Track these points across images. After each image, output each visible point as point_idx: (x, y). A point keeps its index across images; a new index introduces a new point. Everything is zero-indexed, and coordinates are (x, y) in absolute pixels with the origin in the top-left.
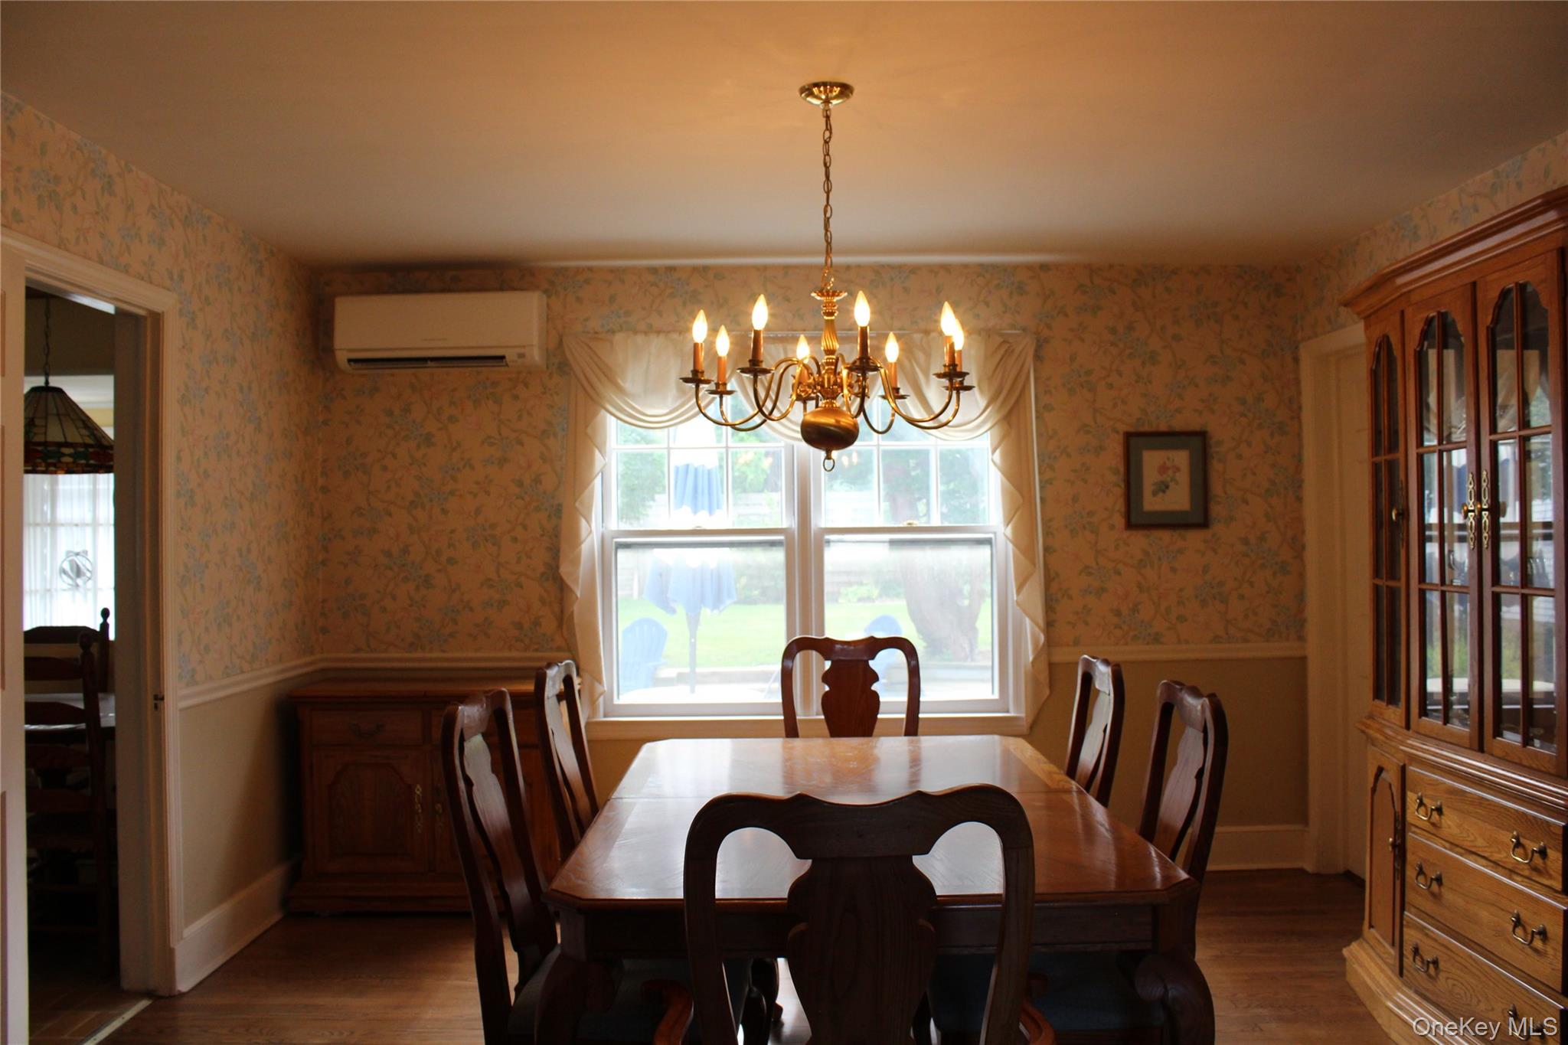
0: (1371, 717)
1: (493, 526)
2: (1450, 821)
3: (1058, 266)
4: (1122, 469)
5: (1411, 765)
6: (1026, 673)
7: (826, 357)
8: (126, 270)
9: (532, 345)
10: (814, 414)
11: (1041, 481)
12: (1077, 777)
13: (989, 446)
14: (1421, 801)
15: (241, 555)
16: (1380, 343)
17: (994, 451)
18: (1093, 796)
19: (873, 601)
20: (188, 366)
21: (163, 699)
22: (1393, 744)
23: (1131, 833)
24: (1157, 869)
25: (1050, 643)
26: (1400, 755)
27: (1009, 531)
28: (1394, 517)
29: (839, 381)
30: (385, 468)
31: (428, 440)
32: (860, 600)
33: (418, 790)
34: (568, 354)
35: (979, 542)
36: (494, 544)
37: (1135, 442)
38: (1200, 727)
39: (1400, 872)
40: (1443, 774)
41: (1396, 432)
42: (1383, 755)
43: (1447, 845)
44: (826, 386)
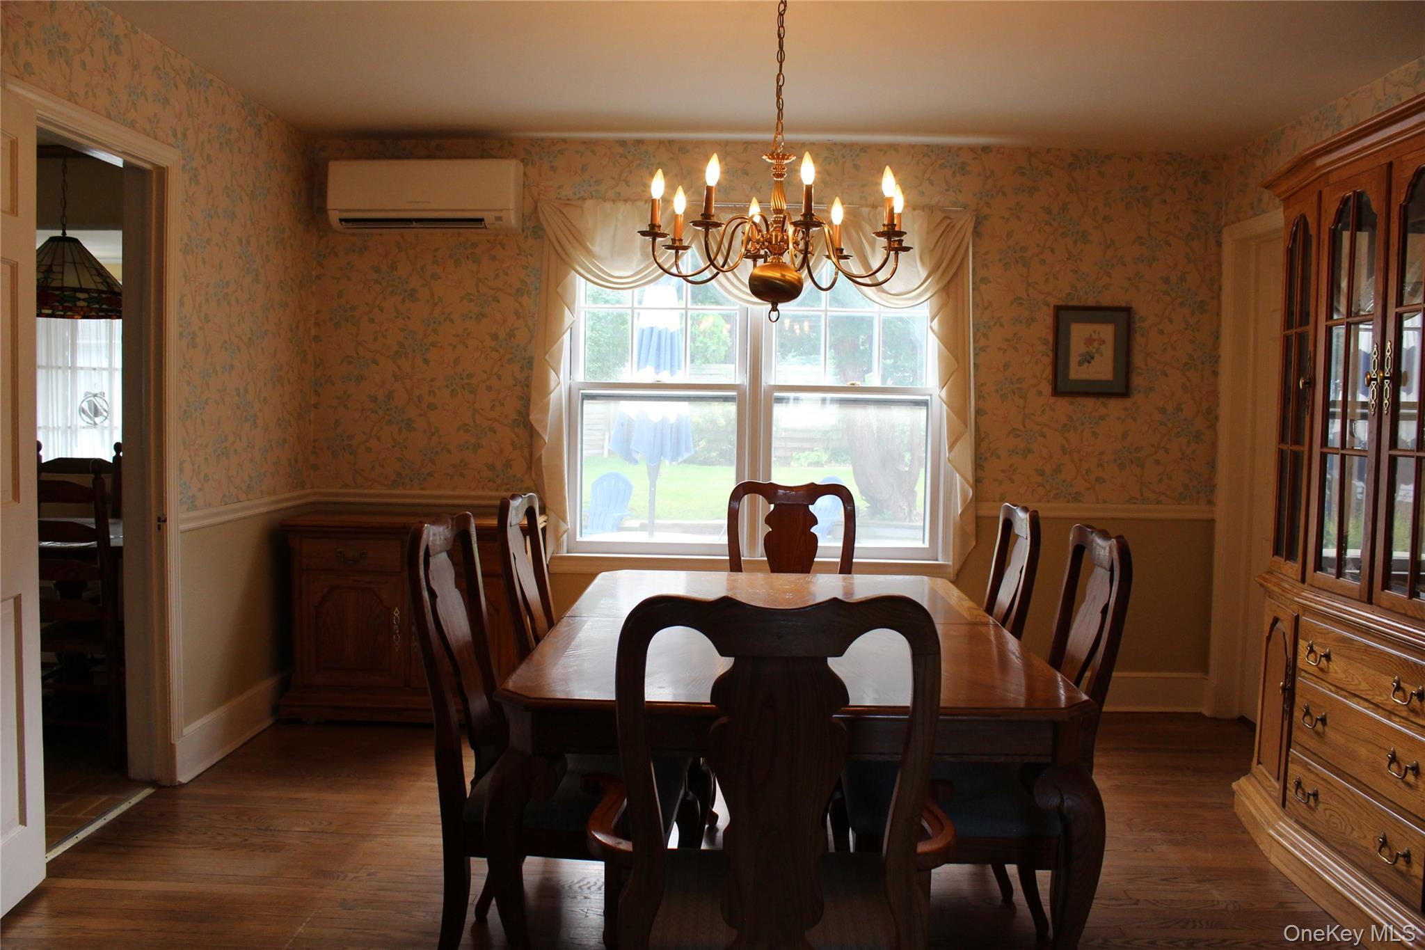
0: (1270, 572)
1: (470, 376)
2: (1337, 668)
3: (999, 149)
4: (1051, 339)
5: (1304, 615)
6: (954, 524)
7: (775, 216)
8: (132, 125)
9: (509, 209)
10: (763, 268)
11: (975, 349)
12: (994, 615)
13: (928, 315)
14: (1311, 647)
15: (238, 395)
16: (1298, 223)
17: (932, 320)
18: (1008, 630)
19: (822, 466)
20: (190, 218)
21: (165, 521)
22: (1288, 595)
23: (1041, 663)
24: (1062, 692)
25: (978, 498)
26: (1295, 607)
27: (944, 393)
28: (1301, 386)
29: (785, 237)
30: (372, 321)
31: (412, 295)
32: (810, 464)
33: (397, 612)
34: (542, 219)
35: (917, 403)
36: (471, 392)
37: (1064, 315)
38: (1107, 565)
39: (1288, 713)
40: (1332, 623)
41: (1308, 314)
42: (1279, 606)
43: (1333, 689)
44: (774, 242)
